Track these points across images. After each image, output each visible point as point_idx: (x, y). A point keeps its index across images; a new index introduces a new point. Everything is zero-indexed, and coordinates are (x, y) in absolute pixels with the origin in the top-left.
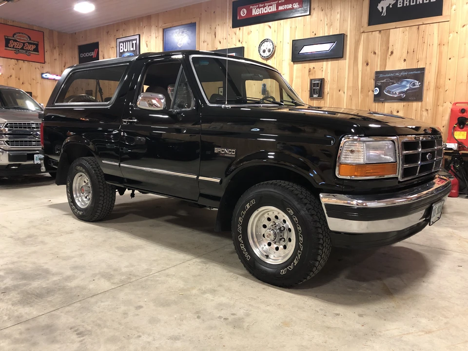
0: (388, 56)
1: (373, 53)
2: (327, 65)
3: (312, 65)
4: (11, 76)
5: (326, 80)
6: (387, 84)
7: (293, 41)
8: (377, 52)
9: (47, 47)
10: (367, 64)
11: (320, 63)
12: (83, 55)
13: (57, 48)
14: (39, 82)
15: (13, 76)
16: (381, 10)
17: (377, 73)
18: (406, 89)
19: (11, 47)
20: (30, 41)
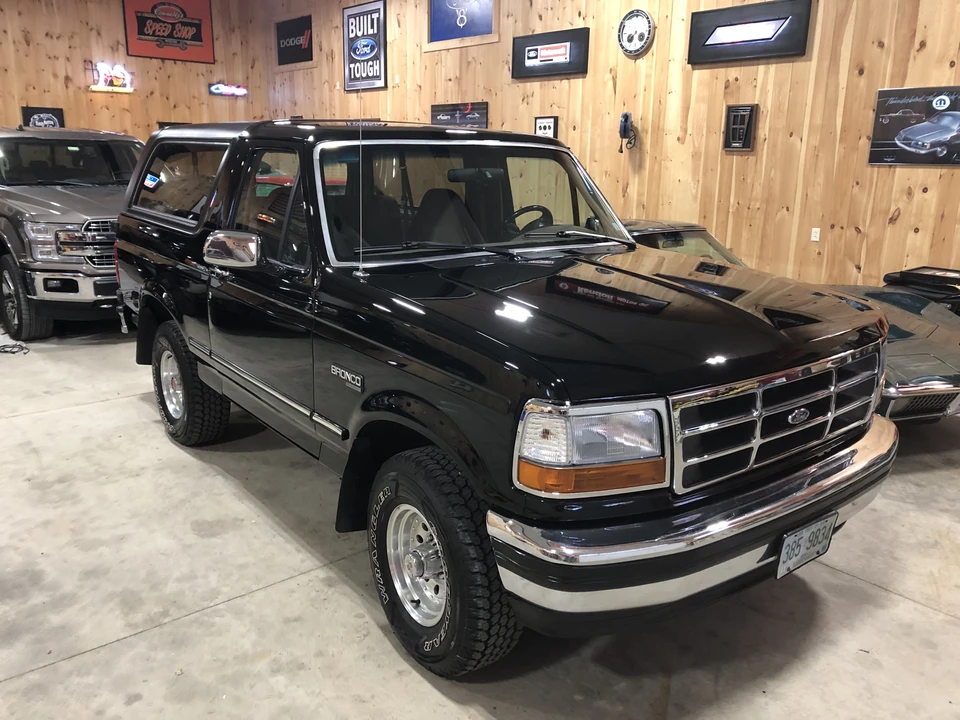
0: (913, 53)
1: (876, 44)
2: (766, 73)
3: (733, 72)
4: (152, 93)
5: (762, 108)
6: (904, 123)
7: (693, 14)
8: (886, 42)
9: (218, 29)
10: (861, 72)
11: (752, 67)
12: (285, 43)
13: (237, 30)
14: (206, 102)
15: (157, 94)
17: (882, 94)
18: (948, 137)
19: (148, 35)
20: (185, 20)
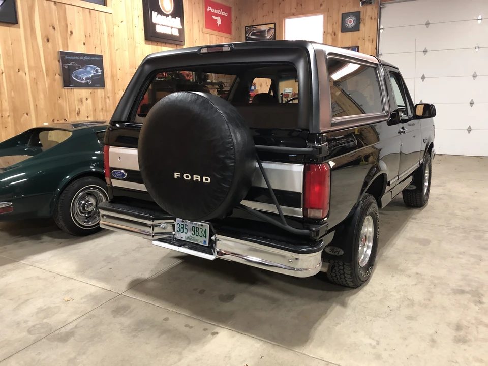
0: (68, 35)
1: (51, 27)
6: (74, 68)
8: (56, 27)
10: (48, 40)
18: (91, 75)
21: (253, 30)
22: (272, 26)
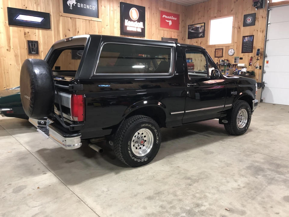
2: (39, 32)
3: (27, 30)
5: (39, 42)
7: (8, 8)
8: (70, 30)
10: (66, 36)
11: (33, 30)
16: (69, 5)
21: (193, 27)
22: (203, 24)
